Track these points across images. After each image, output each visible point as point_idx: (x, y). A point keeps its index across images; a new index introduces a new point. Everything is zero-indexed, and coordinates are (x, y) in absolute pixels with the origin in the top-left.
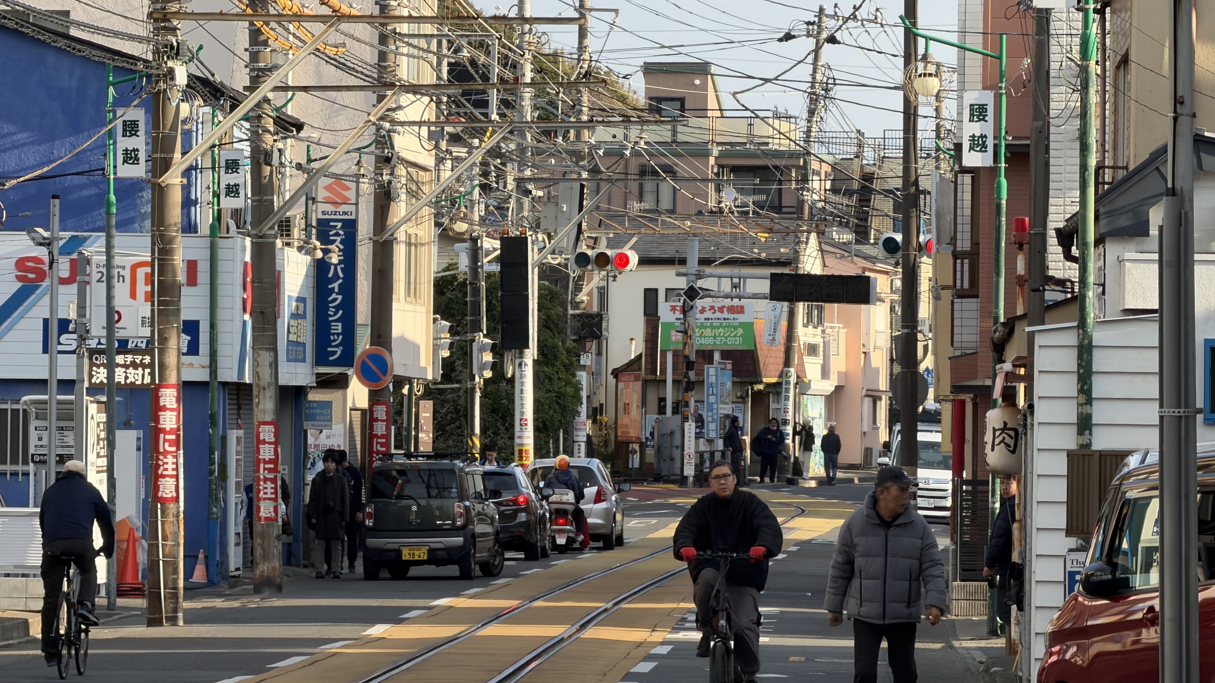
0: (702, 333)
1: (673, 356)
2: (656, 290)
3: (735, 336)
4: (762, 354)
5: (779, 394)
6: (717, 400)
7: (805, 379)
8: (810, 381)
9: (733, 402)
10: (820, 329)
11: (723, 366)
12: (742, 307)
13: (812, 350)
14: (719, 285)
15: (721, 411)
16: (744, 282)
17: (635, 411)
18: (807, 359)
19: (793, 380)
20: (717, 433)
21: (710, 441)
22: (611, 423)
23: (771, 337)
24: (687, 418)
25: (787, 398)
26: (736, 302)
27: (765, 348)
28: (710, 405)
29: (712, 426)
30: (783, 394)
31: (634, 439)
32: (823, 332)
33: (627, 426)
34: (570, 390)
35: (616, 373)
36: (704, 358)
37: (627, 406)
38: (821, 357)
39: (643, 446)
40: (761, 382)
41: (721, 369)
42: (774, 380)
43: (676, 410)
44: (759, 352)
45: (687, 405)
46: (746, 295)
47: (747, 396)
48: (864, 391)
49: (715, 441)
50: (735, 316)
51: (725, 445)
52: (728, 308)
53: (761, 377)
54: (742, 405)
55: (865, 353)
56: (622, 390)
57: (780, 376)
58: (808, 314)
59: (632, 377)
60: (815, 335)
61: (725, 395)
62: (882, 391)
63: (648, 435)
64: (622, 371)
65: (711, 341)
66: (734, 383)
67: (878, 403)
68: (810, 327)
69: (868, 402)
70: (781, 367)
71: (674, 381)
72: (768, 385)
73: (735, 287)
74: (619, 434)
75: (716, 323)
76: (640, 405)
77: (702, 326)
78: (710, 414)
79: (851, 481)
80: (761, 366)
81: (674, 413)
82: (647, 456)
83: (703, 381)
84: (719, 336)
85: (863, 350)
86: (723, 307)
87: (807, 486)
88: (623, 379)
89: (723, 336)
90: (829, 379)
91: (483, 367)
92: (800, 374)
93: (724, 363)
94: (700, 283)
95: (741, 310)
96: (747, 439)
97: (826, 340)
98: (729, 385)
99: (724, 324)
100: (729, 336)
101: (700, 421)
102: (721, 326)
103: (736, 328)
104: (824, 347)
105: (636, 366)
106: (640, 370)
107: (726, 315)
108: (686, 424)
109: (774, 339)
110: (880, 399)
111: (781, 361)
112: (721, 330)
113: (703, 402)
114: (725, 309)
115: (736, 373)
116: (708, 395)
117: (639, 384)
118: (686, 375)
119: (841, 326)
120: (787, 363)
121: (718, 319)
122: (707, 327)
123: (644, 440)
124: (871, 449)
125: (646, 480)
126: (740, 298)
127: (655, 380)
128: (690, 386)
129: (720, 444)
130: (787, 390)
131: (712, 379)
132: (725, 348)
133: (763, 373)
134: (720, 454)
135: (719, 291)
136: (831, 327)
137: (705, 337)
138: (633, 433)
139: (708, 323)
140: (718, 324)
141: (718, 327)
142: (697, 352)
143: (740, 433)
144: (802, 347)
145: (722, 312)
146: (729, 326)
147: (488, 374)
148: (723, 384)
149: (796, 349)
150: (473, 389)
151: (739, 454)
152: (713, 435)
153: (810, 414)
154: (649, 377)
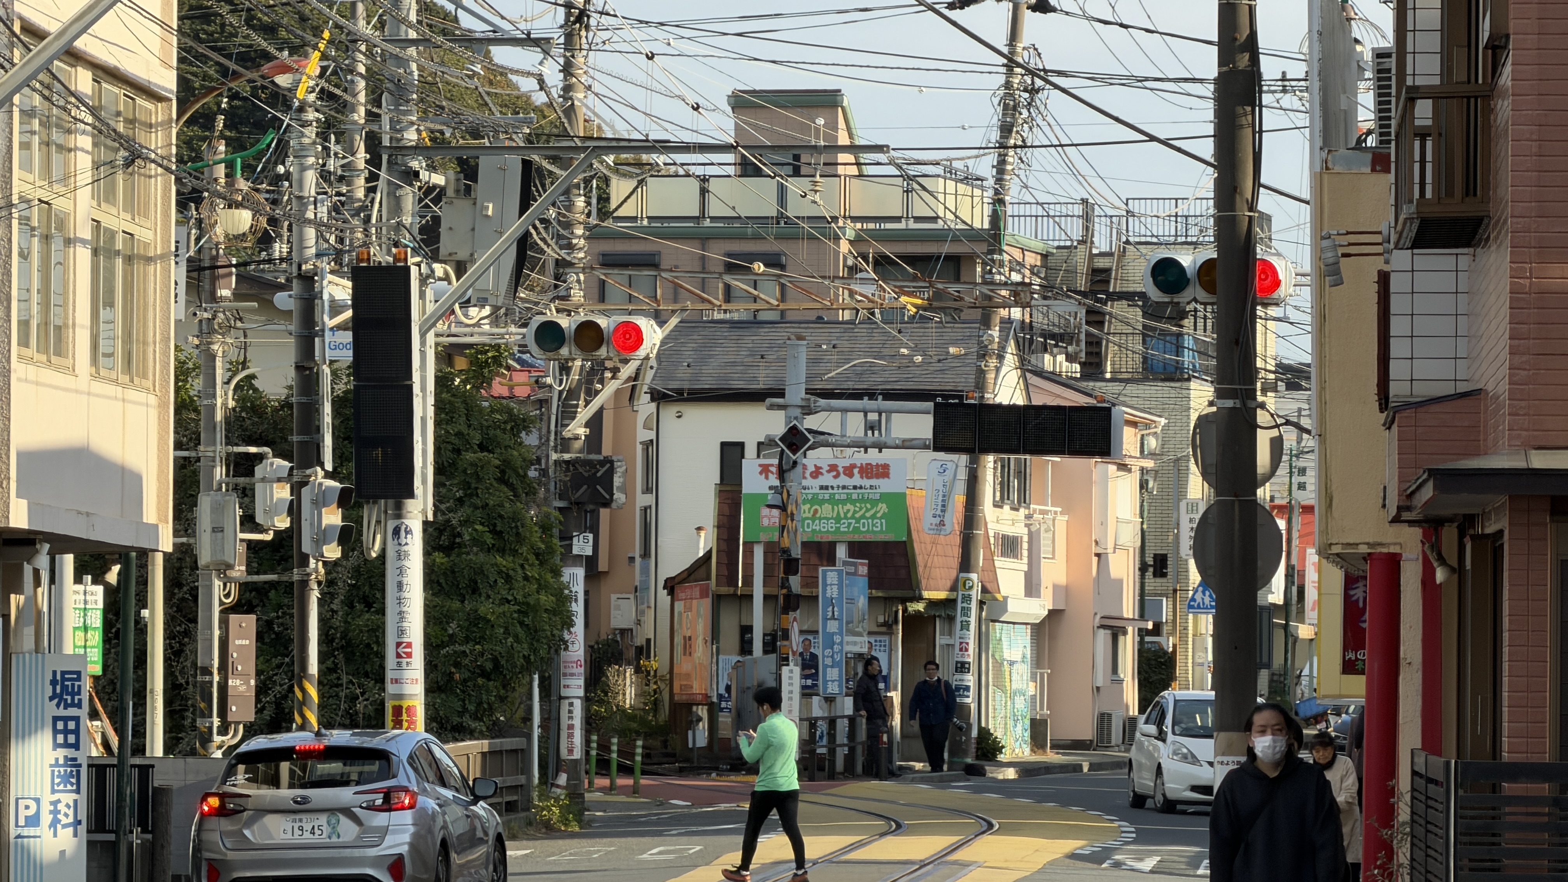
0: (816, 511)
1: (765, 553)
2: (741, 445)
3: (873, 517)
4: (920, 550)
5: (951, 619)
6: (840, 628)
7: (998, 596)
8: (1006, 598)
9: (870, 633)
10: (1023, 512)
11: (852, 569)
12: (886, 467)
13: (1010, 546)
14: (843, 424)
15: (847, 648)
16: (888, 420)
17: (701, 650)
18: (1000, 562)
19: (976, 594)
20: (840, 686)
21: (830, 700)
22: (664, 671)
23: (938, 520)
24: (787, 659)
25: (965, 626)
26: (874, 456)
27: (928, 539)
28: (829, 637)
29: (833, 674)
30: (959, 619)
31: (700, 697)
32: (1028, 517)
33: (688, 676)
34: (546, 599)
35: (671, 585)
36: (820, 555)
37: (688, 640)
38: (1025, 560)
39: (714, 710)
40: (920, 598)
41: (847, 573)
42: (942, 595)
43: (770, 646)
44: (916, 545)
45: (786, 635)
46: (890, 442)
47: (896, 621)
48: (1098, 617)
49: (838, 700)
50: (874, 482)
51: (856, 708)
52: (861, 467)
53: (918, 587)
54: (886, 638)
55: (1098, 555)
56: (680, 614)
57: (954, 588)
58: (1002, 484)
59: (697, 592)
60: (1014, 523)
61: (856, 620)
62: (1128, 619)
63: (722, 691)
64: (680, 583)
65: (831, 526)
66: (871, 599)
67: (1121, 638)
68: (1007, 508)
69: (1104, 636)
70: (954, 573)
71: (766, 597)
72: (933, 604)
73: (872, 428)
74: (676, 690)
75: (840, 495)
76: (709, 639)
77: (815, 500)
78: (828, 652)
79: (1078, 768)
80: (920, 569)
81: (766, 652)
82: (721, 726)
83: (817, 597)
84: (846, 518)
85: (1094, 549)
86: (853, 466)
87: (1000, 777)
88: (682, 595)
89: (853, 517)
90: (1039, 596)
91: (321, 538)
92: (989, 586)
93: (855, 565)
94: (810, 422)
95: (883, 471)
96: (896, 696)
97: (1033, 529)
98: (862, 602)
99: (855, 497)
100: (863, 517)
101: (810, 665)
102: (849, 500)
103: (874, 503)
104: (1030, 542)
105: (702, 572)
106: (708, 578)
107: (857, 480)
108: (785, 670)
109: (942, 523)
110: (1125, 633)
111: (955, 562)
112: (849, 506)
113: (817, 632)
114: (856, 471)
115: (874, 581)
116: (825, 619)
117: (707, 602)
118: (785, 584)
119: (1059, 509)
120: (966, 564)
121: (844, 487)
122: (822, 502)
123: (715, 700)
124: (1110, 715)
125: (716, 769)
126: (880, 447)
127: (735, 595)
128: (791, 603)
129: (847, 706)
130: (966, 612)
131: (833, 592)
132: (857, 538)
133: (924, 583)
134: (846, 721)
135: (843, 436)
136: (1043, 512)
137: (820, 519)
138: (697, 688)
139: (826, 494)
140: (844, 497)
141: (843, 502)
142: (805, 544)
143: (881, 686)
144: (992, 540)
145: (851, 475)
146: (862, 500)
147: (333, 552)
148: (851, 601)
149: (981, 541)
150: (304, 584)
151: (880, 722)
152: (833, 688)
153: (1007, 655)
154: (725, 590)
